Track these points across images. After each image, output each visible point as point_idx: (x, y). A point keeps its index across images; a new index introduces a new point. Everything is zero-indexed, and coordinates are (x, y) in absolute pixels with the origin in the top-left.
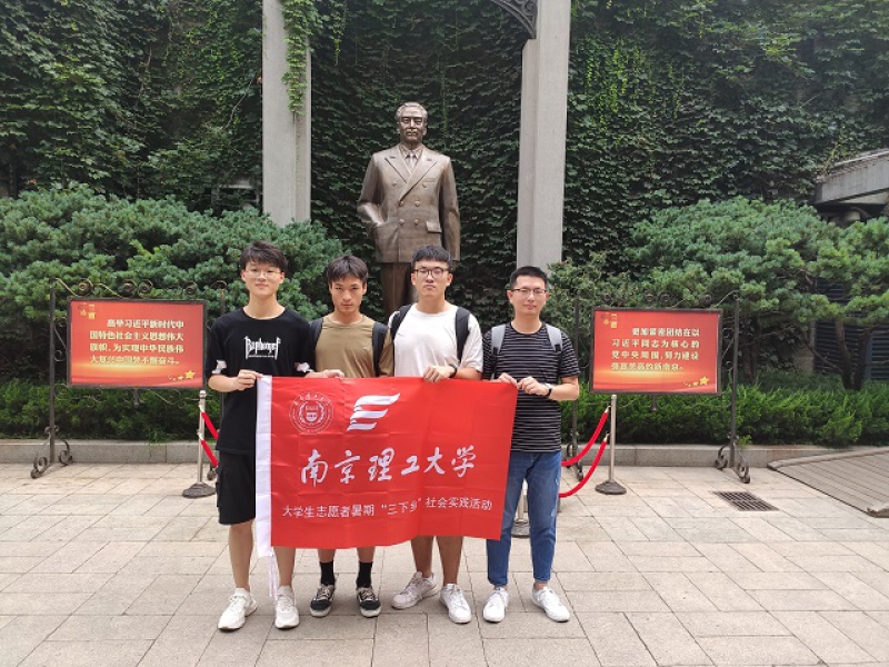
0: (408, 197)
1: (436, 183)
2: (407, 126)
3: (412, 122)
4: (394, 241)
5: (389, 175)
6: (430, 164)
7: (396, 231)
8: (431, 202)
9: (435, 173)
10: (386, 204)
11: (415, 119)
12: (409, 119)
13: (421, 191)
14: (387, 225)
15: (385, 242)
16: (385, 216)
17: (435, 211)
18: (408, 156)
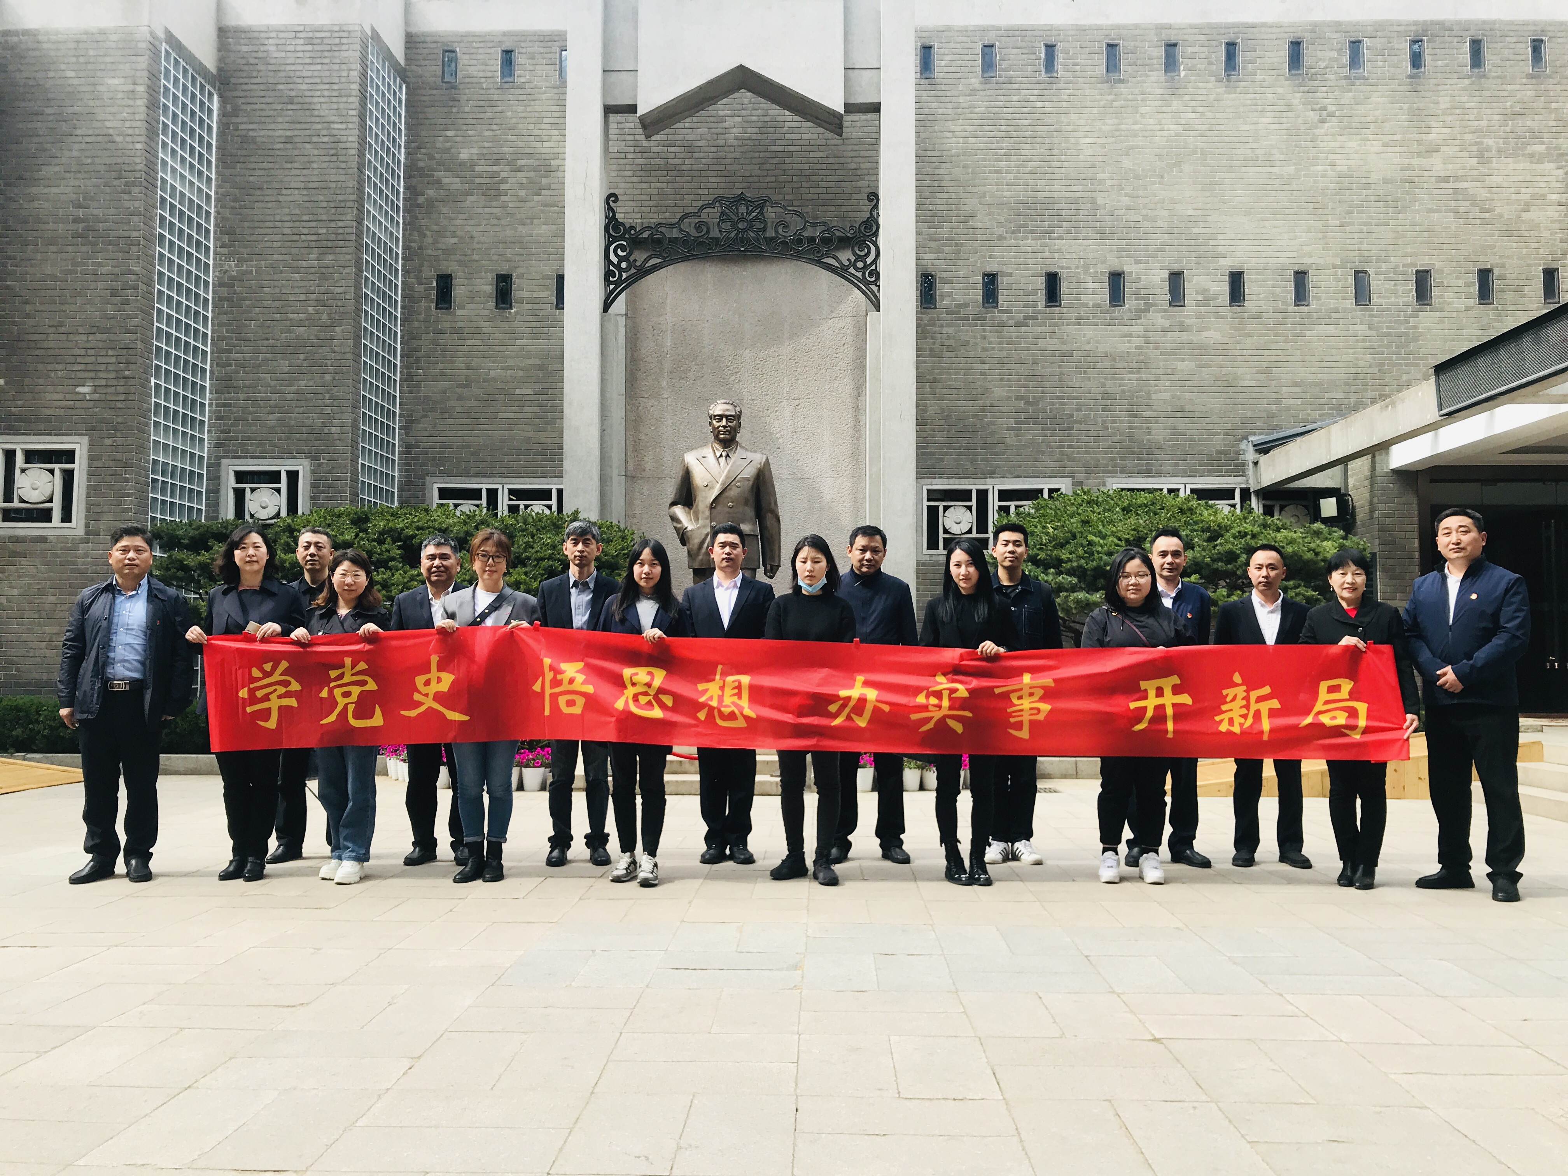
0: (721, 499)
1: (751, 483)
2: (718, 424)
3: (724, 420)
4: (705, 545)
5: (699, 477)
6: (746, 462)
7: (707, 535)
8: (746, 502)
9: (749, 472)
10: (697, 506)
11: (727, 416)
12: (721, 417)
13: (733, 492)
14: (698, 528)
15: (696, 546)
16: (697, 519)
17: (750, 512)
18: (721, 456)
